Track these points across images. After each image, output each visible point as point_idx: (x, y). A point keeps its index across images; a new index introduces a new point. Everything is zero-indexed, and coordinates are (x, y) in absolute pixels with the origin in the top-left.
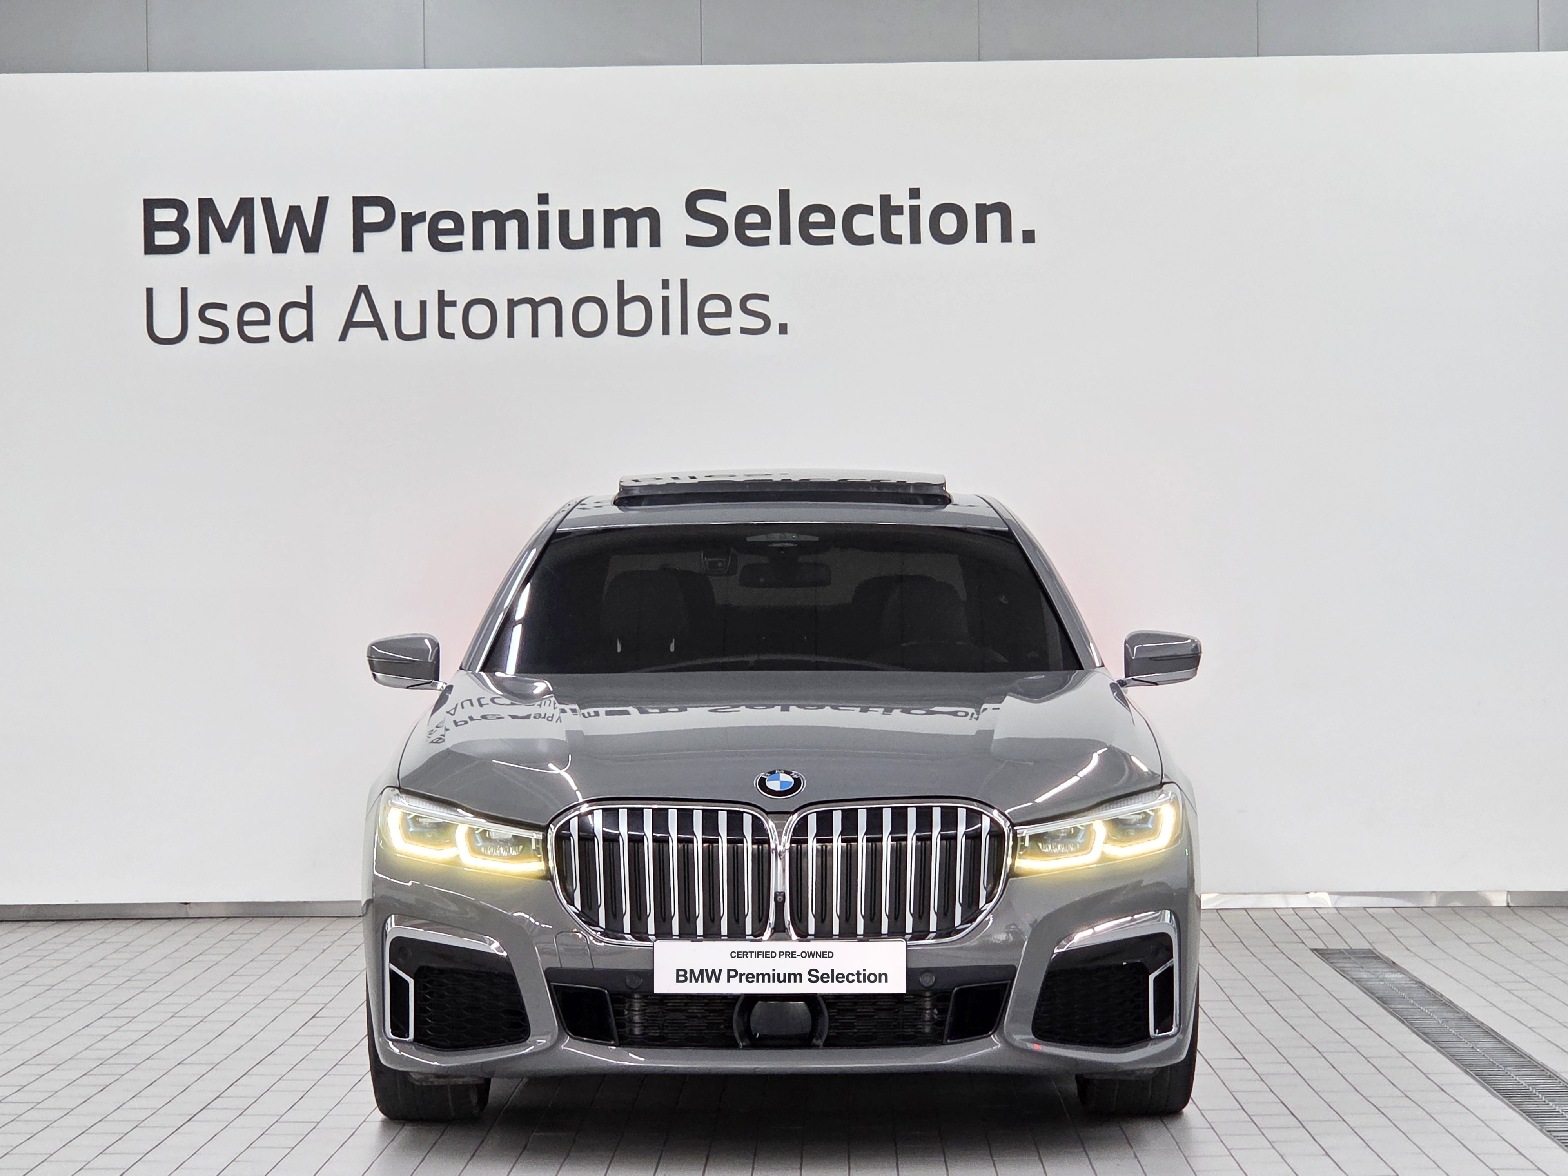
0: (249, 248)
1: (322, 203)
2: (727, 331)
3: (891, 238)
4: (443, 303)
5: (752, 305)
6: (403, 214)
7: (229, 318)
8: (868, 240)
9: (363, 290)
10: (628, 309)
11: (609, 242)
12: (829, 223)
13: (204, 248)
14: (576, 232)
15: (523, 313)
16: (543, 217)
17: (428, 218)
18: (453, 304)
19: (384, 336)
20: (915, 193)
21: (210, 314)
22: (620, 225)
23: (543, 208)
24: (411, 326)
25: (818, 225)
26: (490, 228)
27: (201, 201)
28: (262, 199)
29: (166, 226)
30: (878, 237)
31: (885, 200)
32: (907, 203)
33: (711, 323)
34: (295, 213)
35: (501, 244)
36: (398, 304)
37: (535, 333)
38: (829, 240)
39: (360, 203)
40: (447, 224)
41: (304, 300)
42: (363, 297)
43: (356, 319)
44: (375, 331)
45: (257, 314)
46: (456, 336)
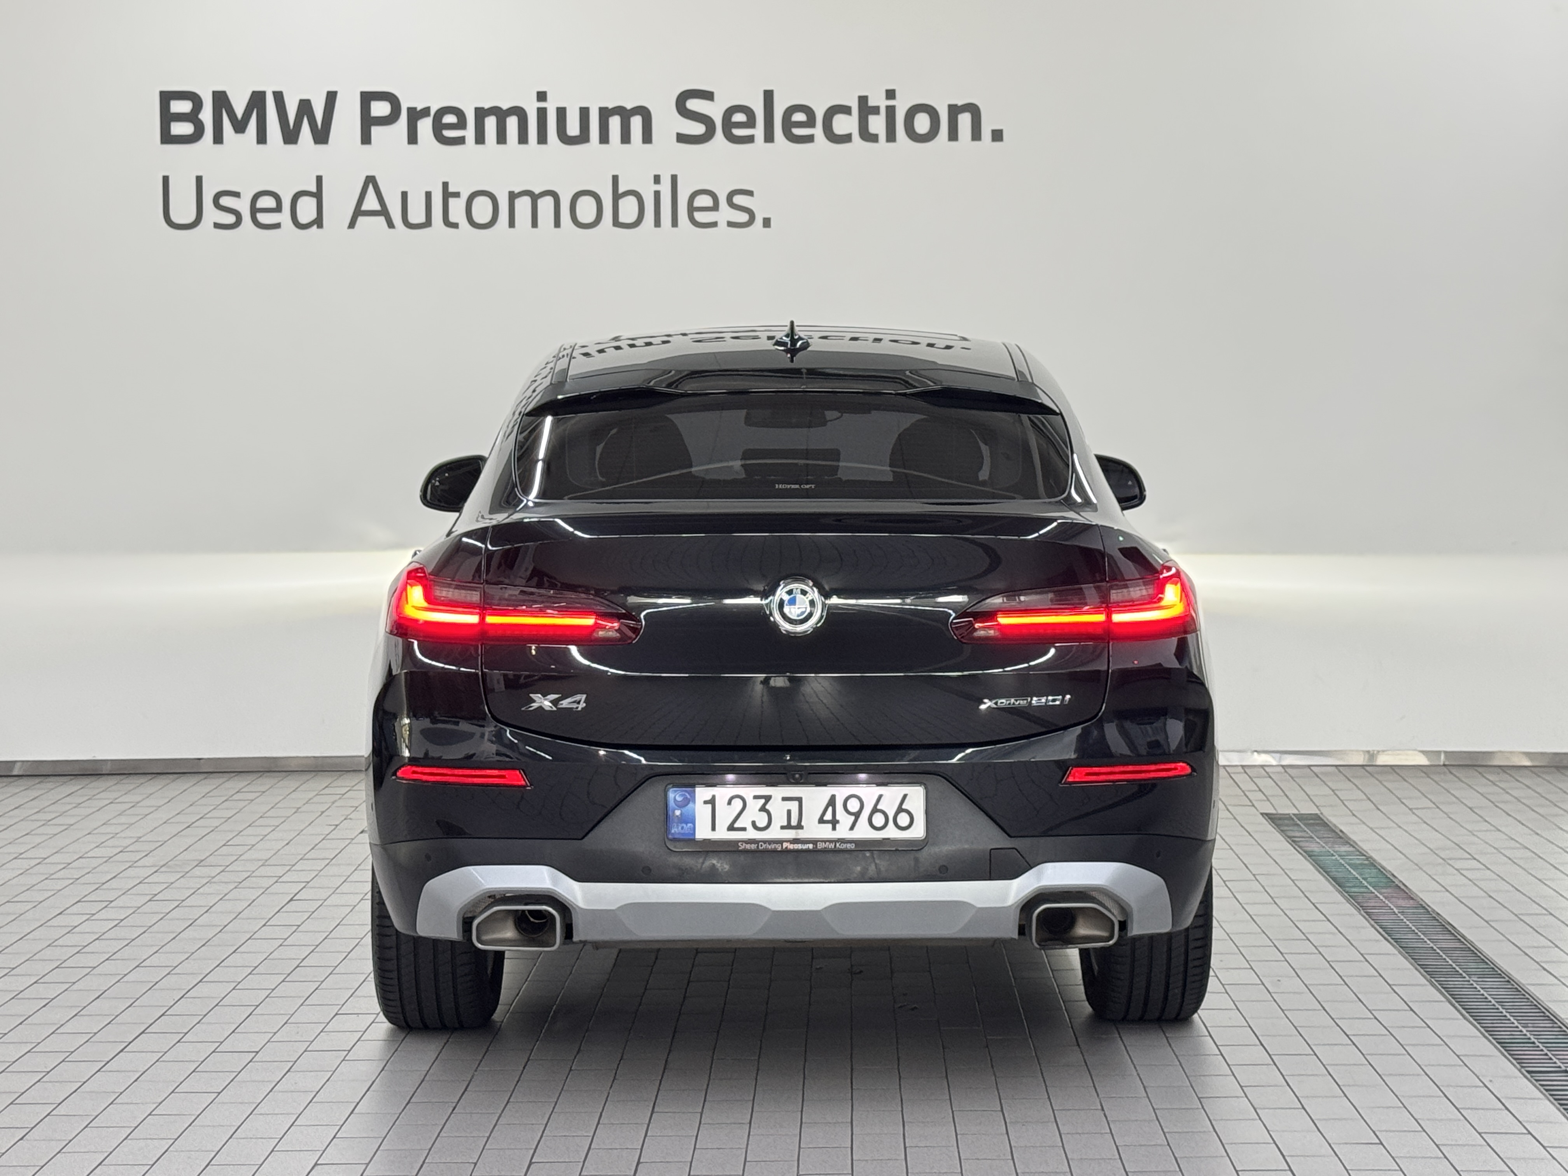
0: (262, 138)
1: (331, 97)
2: (714, 224)
3: (867, 136)
4: (448, 194)
5: (738, 200)
6: (409, 109)
7: (243, 206)
8: (846, 138)
9: (371, 180)
10: (622, 202)
11: (604, 138)
12: (811, 122)
13: (218, 139)
14: (573, 129)
15: (523, 205)
16: (542, 114)
17: (433, 112)
18: (457, 195)
19: (391, 225)
20: (891, 94)
21: (225, 201)
22: (615, 123)
23: (542, 105)
24: (417, 215)
25: (800, 125)
26: (491, 123)
27: (215, 94)
28: (274, 93)
29: (181, 117)
30: (856, 136)
31: (863, 100)
32: (883, 103)
33: (699, 217)
34: (305, 107)
35: (502, 138)
36: (404, 195)
37: (535, 224)
38: (810, 139)
39: (367, 98)
40: (450, 119)
41: (314, 189)
42: (371, 189)
43: (365, 207)
44: (381, 220)
45: (267, 202)
46: (460, 226)
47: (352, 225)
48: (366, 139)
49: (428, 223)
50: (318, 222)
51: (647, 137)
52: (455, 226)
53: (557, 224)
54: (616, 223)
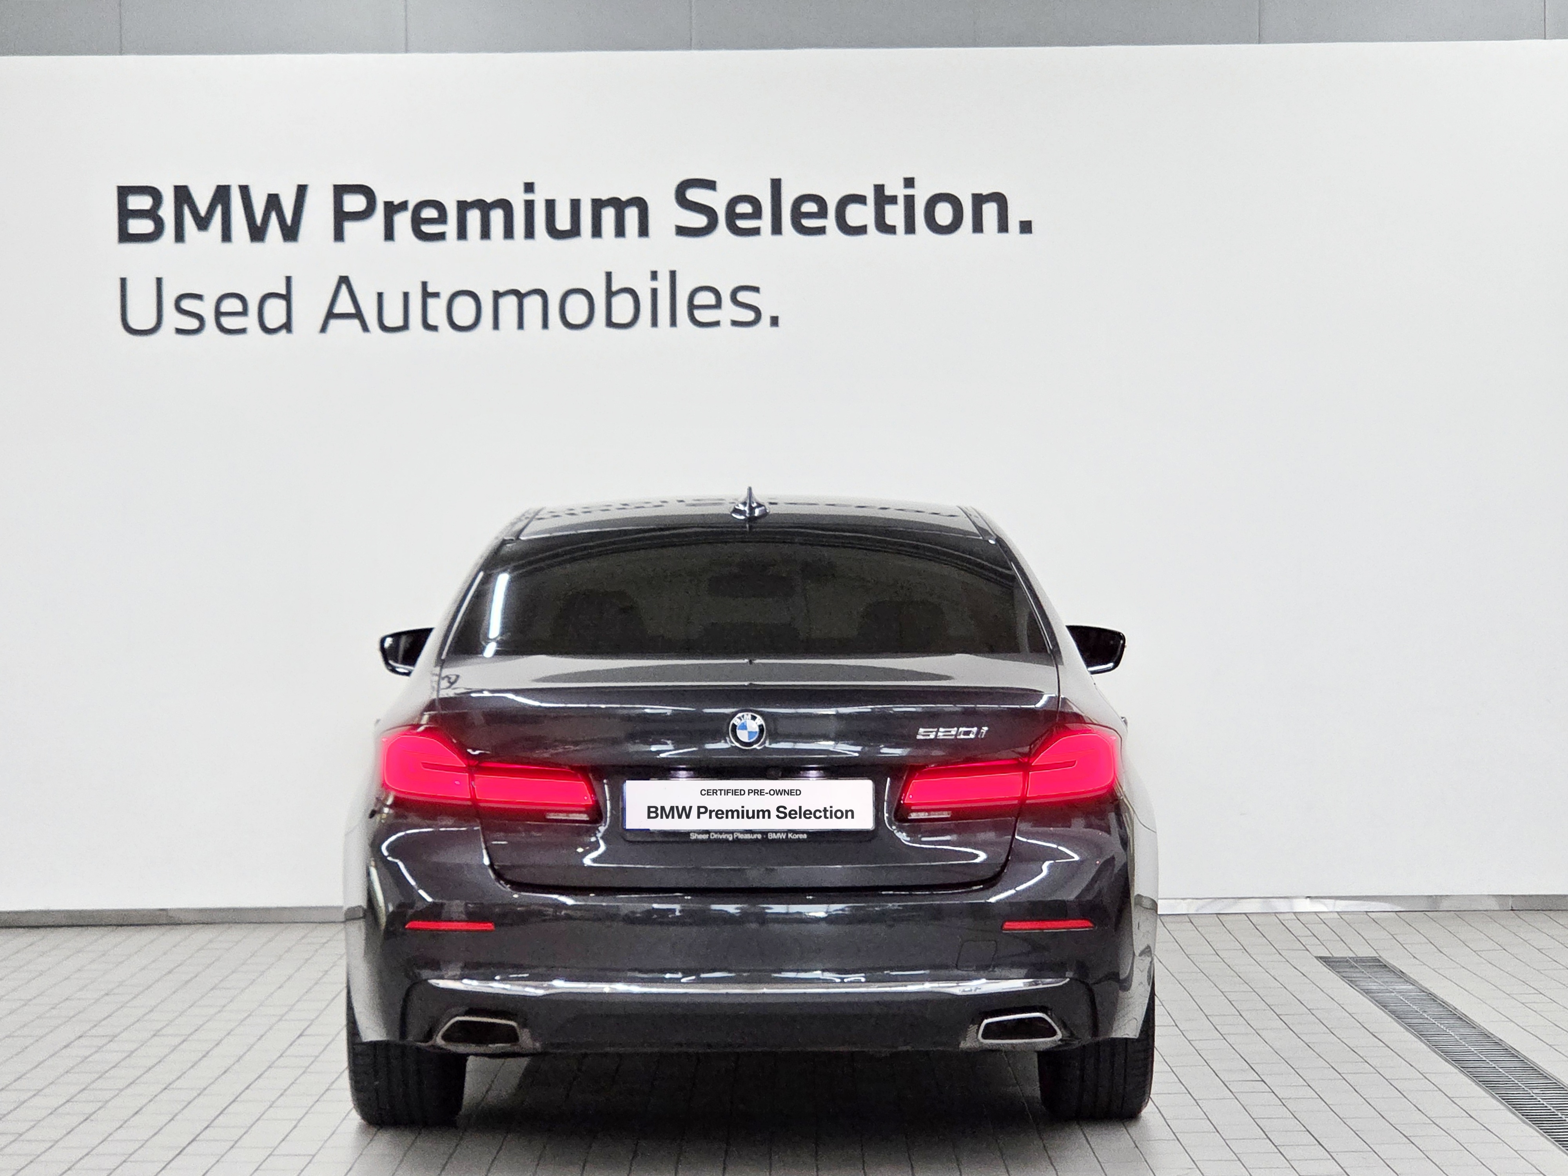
0: (226, 236)
1: (302, 191)
2: (717, 324)
3: (885, 228)
5: (742, 297)
6: (385, 203)
7: (206, 309)
8: (861, 230)
9: (344, 280)
10: (615, 300)
11: (597, 232)
12: (822, 213)
13: (180, 237)
14: (563, 222)
15: (509, 304)
16: (529, 206)
18: (436, 295)
19: (365, 328)
20: (909, 183)
21: (187, 304)
22: (608, 215)
23: (529, 197)
24: (393, 317)
25: (810, 215)
26: (474, 217)
27: (176, 188)
28: (240, 187)
29: (140, 214)
30: (872, 227)
31: (879, 189)
32: (900, 192)
33: (700, 315)
34: (274, 201)
35: (485, 233)
36: (380, 296)
37: (521, 325)
38: (821, 231)
39: (340, 191)
40: (430, 213)
41: (283, 291)
42: (344, 289)
43: (337, 310)
44: (356, 322)
45: (234, 305)
46: (440, 329)
47: (323, 329)
48: (339, 235)
49: (405, 327)
50: (287, 326)
51: (644, 231)
52: (434, 328)
53: (545, 325)
54: (610, 323)
